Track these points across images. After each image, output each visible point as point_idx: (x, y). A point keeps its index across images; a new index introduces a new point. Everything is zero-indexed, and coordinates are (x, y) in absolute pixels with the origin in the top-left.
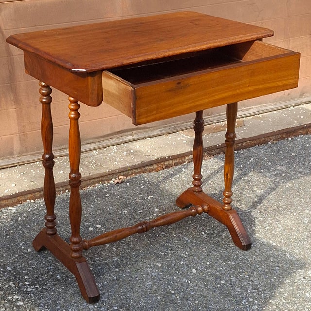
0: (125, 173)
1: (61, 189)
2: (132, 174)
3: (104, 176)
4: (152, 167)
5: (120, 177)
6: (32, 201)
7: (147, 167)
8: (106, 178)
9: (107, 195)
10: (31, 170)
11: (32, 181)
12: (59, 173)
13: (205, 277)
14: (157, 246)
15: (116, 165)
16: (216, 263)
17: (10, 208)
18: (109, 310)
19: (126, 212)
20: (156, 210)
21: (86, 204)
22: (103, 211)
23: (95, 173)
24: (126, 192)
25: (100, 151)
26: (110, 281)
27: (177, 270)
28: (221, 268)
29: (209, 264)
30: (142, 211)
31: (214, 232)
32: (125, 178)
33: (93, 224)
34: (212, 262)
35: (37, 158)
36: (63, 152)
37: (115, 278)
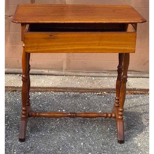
0: (108, 91)
1: (70, 90)
2: (112, 93)
5: (105, 93)
6: (53, 92)
9: (86, 99)
10: (67, 79)
11: (61, 84)
12: (77, 83)
13: (84, 148)
14: (79, 128)
15: (108, 86)
16: (98, 144)
17: (39, 93)
18: (24, 147)
19: (85, 108)
20: (100, 111)
21: (72, 100)
22: (75, 105)
23: (93, 87)
24: (97, 100)
25: (109, 78)
26: (40, 135)
27: (75, 141)
28: (97, 147)
29: (93, 143)
30: (92, 110)
31: (115, 130)
32: (107, 93)
33: (63, 109)
34: (96, 143)
35: (74, 74)
36: (89, 74)
37: (43, 135)
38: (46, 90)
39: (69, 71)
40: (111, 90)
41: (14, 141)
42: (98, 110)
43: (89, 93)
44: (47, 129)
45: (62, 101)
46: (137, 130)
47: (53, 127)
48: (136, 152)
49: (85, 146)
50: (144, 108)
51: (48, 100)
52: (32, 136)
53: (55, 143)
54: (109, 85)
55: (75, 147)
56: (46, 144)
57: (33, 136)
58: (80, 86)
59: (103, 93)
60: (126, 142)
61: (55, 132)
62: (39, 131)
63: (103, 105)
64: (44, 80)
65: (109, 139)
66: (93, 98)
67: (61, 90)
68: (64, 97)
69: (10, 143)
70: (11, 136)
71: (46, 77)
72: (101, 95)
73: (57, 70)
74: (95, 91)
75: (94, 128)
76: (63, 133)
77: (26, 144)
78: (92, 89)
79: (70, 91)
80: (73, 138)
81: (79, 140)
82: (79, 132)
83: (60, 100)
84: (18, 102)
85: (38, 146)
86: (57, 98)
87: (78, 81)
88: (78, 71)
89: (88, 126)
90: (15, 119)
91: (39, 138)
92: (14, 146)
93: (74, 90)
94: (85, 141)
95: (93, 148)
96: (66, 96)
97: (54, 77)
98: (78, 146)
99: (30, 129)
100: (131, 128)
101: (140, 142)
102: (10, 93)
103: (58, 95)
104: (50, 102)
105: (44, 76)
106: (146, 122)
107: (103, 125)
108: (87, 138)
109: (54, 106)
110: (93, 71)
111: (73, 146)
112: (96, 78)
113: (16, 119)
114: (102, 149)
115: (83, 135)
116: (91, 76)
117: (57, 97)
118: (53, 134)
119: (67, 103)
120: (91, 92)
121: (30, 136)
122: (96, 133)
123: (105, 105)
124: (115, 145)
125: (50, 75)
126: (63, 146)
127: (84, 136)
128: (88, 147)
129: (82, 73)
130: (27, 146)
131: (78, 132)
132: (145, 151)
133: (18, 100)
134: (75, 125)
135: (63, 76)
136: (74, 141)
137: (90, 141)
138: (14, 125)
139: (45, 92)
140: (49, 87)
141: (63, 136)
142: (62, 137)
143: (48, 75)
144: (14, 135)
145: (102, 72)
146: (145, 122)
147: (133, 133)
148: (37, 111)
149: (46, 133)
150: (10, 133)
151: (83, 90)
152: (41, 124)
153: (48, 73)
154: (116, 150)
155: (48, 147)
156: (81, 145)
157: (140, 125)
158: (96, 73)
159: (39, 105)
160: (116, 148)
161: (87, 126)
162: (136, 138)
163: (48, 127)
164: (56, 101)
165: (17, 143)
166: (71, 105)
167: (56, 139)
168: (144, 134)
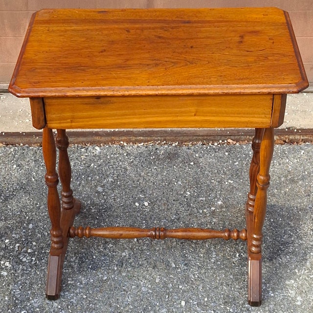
0: (236, 137)
1: (159, 138)
2: (245, 141)
3: (211, 136)
5: (229, 141)
6: (125, 144)
8: (212, 138)
9: (192, 163)
14: (177, 253)
17: (97, 148)
19: (189, 193)
20: (220, 203)
21: (163, 168)
22: (169, 184)
24: (213, 166)
26: (98, 280)
27: (169, 294)
28: (212, 311)
29: (206, 299)
30: (204, 199)
32: (235, 143)
33: (145, 198)
34: (212, 298)
37: (105, 278)
38: (110, 138)
40: (242, 135)
42: (216, 197)
44: (112, 261)
45: (143, 174)
46: (296, 255)
47: (124, 254)
51: (115, 172)
52: (81, 283)
53: (127, 301)
57: (84, 282)
59: (226, 141)
60: (272, 295)
61: (129, 269)
63: (227, 183)
66: (206, 159)
67: (142, 138)
68: (148, 160)
75: (208, 252)
76: (144, 271)
77: (69, 307)
78: (203, 134)
79: (158, 140)
80: (165, 285)
81: (178, 291)
82: (178, 268)
83: (138, 170)
86: (132, 164)
89: (195, 249)
93: (168, 138)
94: (190, 294)
96: (152, 158)
99: (77, 261)
100: (283, 251)
101: (301, 294)
102: (38, 149)
103: (135, 152)
108: (194, 284)
109: (128, 190)
115: (185, 277)
117: (132, 162)
118: (124, 274)
119: (152, 179)
120: (201, 141)
122: (212, 268)
123: (229, 181)
127: (186, 280)
131: (176, 267)
134: (168, 248)
136: (167, 294)
137: (199, 293)
138: (45, 253)
141: (146, 282)
142: (142, 283)
147: (286, 266)
148: (91, 207)
149: (110, 271)
151: (185, 137)
152: (100, 245)
156: (181, 307)
157: (301, 242)
159: (96, 186)
161: (192, 247)
162: (293, 281)
163: (114, 254)
164: (131, 175)
165: (52, 306)
166: (160, 184)
167: (130, 291)
168: (308, 269)
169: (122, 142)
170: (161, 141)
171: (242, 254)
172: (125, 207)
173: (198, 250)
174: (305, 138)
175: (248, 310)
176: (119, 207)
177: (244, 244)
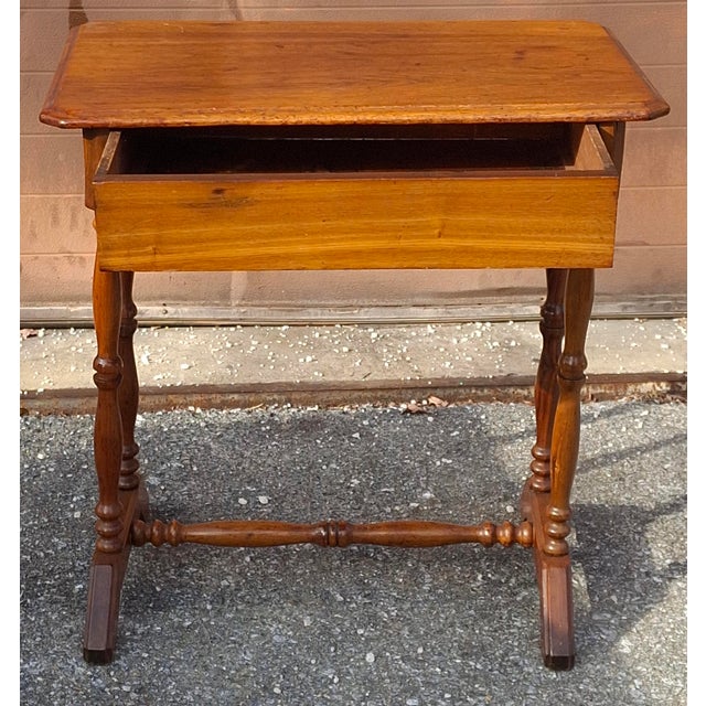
0: (448, 392)
1: (276, 397)
2: (466, 399)
3: (391, 389)
4: (526, 393)
5: (433, 400)
6: (199, 410)
7: (512, 390)
8: (394, 394)
9: (357, 435)
10: (254, 343)
11: (230, 367)
12: (301, 360)
13: (383, 679)
15: (444, 369)
16: (440, 654)
18: (107, 690)
19: (356, 482)
20: (428, 495)
21: (292, 443)
22: (310, 468)
23: (379, 376)
24: (404, 437)
25: (444, 329)
26: (172, 626)
27: (335, 645)
28: (438, 670)
29: (420, 650)
30: (393, 489)
31: (507, 582)
32: (445, 404)
33: (259, 492)
34: (433, 648)
35: (284, 317)
36: (353, 314)
37: (188, 624)
38: (163, 400)
39: (257, 302)
40: (460, 387)
41: (54, 661)
42: (419, 486)
43: (365, 406)
44: (199, 595)
45: (247, 454)
46: (608, 573)
47: (224, 583)
48: (616, 685)
49: (386, 667)
50: (623, 466)
51: (184, 452)
52: (134, 633)
53: (244, 660)
54: (448, 364)
55: (338, 673)
56: (206, 668)
57: (139, 632)
58: (317, 377)
59: (425, 402)
61: (239, 607)
62: (162, 604)
63: (438, 463)
64: (148, 353)
65: (486, 628)
66: (386, 428)
67: (236, 397)
68: (255, 432)
69: (40, 675)
70: (38, 639)
71: (156, 334)
72: (419, 413)
73: (203, 302)
74: (390, 393)
75: (414, 577)
76: (274, 609)
77: (112, 673)
78: (374, 386)
79: (274, 401)
80: (326, 630)
81: (356, 640)
82: (350, 603)
83: (237, 447)
84: (46, 469)
85: (169, 679)
86: (221, 440)
87: (305, 351)
88: (300, 303)
89: (384, 571)
90: (47, 555)
91: (167, 643)
92: (62, 689)
93: (295, 396)
94: (383, 643)
95: (425, 676)
96: (263, 429)
97: (192, 337)
98: (351, 671)
101: (628, 635)
103: (225, 421)
104: (191, 460)
105: (144, 330)
106: (639, 533)
107: (450, 560)
108: (390, 628)
109: (217, 481)
110: (368, 297)
111: (329, 673)
112: (387, 331)
113: (50, 551)
114: (462, 677)
115: (369, 617)
116: (363, 324)
117: (221, 436)
118: (231, 616)
119: (270, 461)
120: (371, 402)
121: (128, 634)
122: (426, 600)
123: (443, 460)
124: (520, 655)
125: (170, 326)
126: (284, 672)
127: (373, 620)
128: (401, 673)
129: (319, 312)
130: (119, 684)
131: (345, 602)
132: (658, 674)
133: (40, 456)
134: (324, 570)
135: (232, 329)
136: (331, 645)
137: (403, 640)
139: (160, 413)
140: (178, 384)
141: (280, 626)
142: (272, 629)
143: (163, 326)
144: (51, 635)
145: (410, 301)
146: (637, 537)
149: (197, 612)
150: (31, 622)
151: (334, 394)
152: (169, 570)
153: (161, 316)
154: (525, 679)
155: (215, 683)
156: (367, 664)
157: (616, 552)
158: (384, 309)
160: (526, 669)
161: (378, 568)
162: (609, 616)
163: (203, 583)
164: (221, 456)
165: (73, 672)
166: (289, 469)
167: (248, 642)
168: (639, 594)
169: (191, 408)
170: (280, 403)
171: (490, 575)
172: (214, 507)
173: (390, 572)
174: (599, 391)
175: (516, 664)
176: (201, 508)
177: (492, 560)
